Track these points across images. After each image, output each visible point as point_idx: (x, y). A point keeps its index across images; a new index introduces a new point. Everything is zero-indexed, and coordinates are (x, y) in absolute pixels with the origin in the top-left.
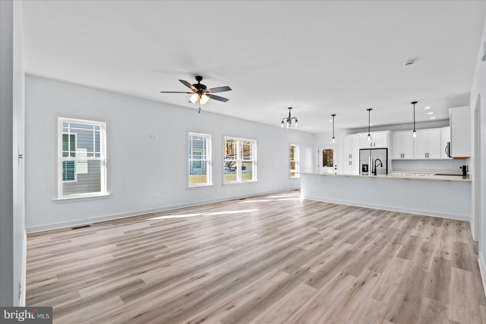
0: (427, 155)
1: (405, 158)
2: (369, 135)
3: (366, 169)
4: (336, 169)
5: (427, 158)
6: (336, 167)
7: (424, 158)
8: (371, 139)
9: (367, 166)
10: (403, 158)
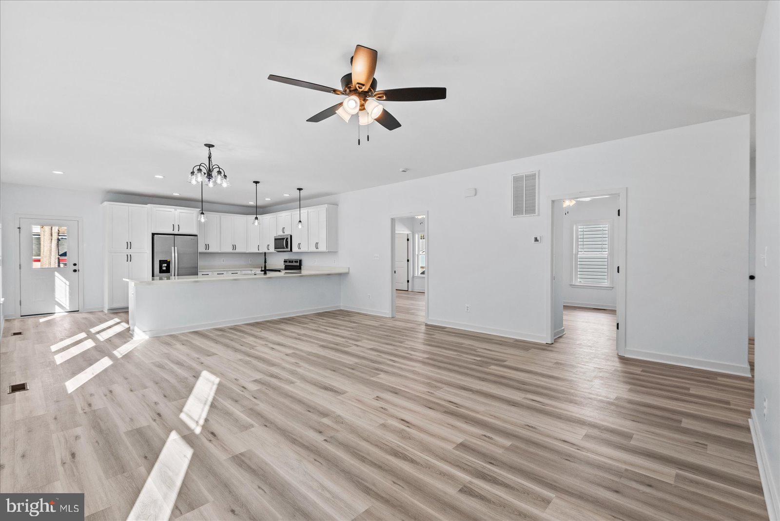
0: (234, 247)
1: (211, 250)
2: (256, 218)
3: (165, 268)
4: (75, 271)
5: (234, 251)
6: (75, 268)
7: (230, 250)
8: (259, 223)
9: (168, 263)
10: (207, 251)
